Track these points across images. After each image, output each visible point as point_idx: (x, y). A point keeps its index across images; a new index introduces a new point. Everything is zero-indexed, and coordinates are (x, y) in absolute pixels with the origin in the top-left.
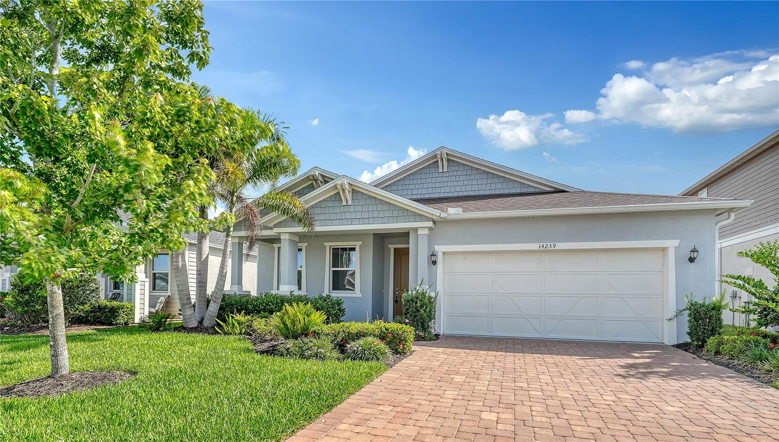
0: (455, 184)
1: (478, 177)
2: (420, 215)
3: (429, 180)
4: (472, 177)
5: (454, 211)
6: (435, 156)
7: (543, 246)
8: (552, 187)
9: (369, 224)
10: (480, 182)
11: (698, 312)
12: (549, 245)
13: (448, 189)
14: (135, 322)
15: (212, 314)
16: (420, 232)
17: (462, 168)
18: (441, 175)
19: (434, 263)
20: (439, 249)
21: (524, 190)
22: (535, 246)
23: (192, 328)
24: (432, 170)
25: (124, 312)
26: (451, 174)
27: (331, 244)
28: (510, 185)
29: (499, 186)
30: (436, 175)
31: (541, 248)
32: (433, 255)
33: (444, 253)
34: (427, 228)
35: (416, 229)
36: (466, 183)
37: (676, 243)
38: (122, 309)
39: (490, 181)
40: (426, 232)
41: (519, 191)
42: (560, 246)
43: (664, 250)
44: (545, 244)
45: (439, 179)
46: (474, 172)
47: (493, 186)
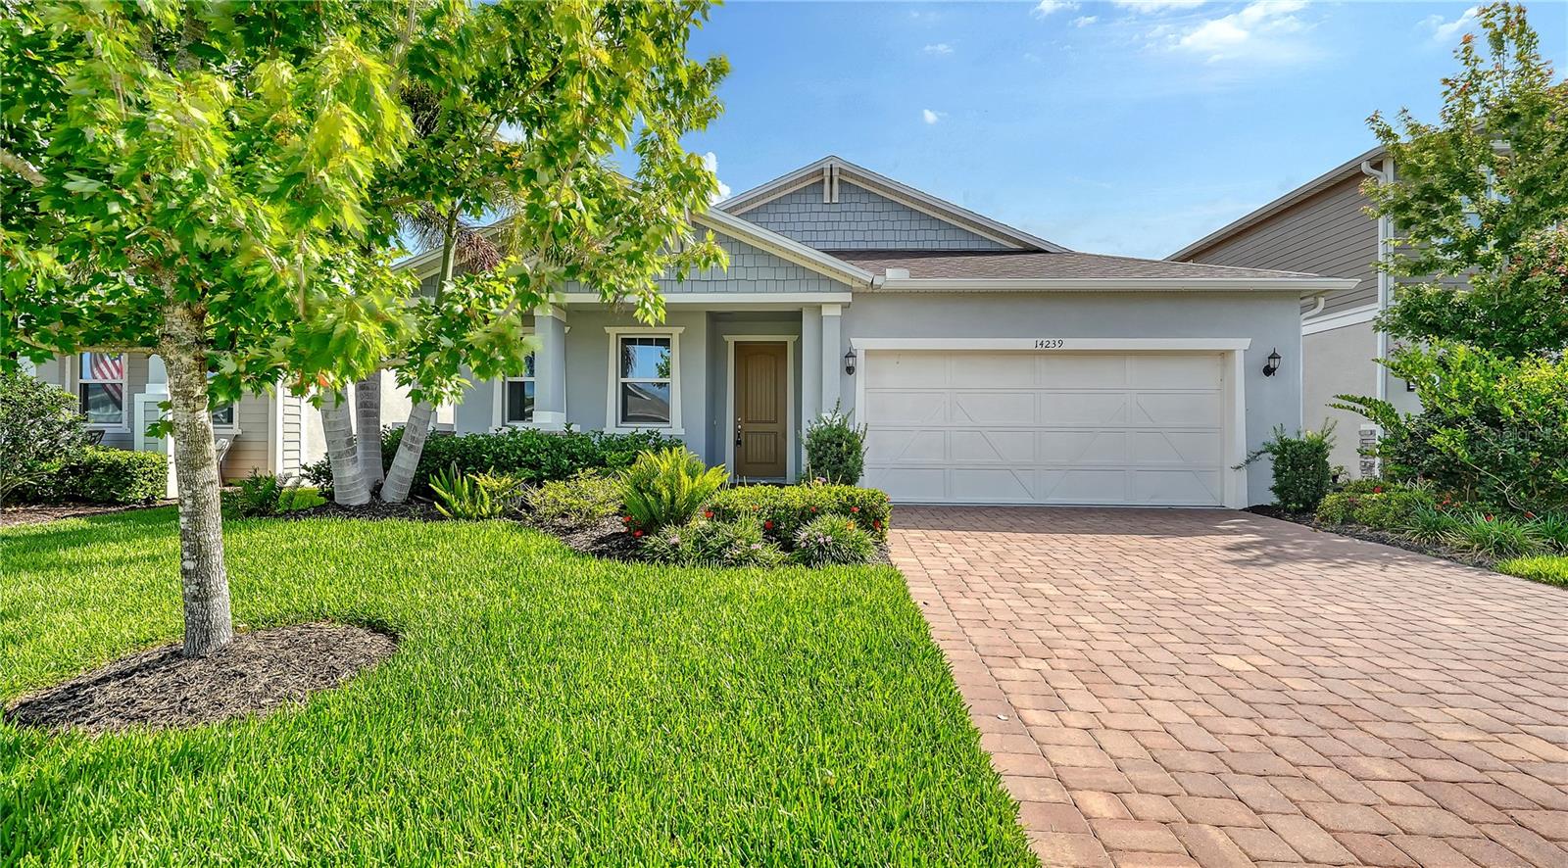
0: (853, 226)
1: (893, 216)
2: (830, 280)
3: (805, 217)
4: (884, 216)
5: (895, 276)
6: (821, 172)
7: (1042, 344)
8: (1020, 242)
9: (727, 292)
10: (897, 225)
11: (1297, 456)
12: (1052, 342)
13: (839, 236)
14: (168, 497)
15: (403, 474)
16: (826, 312)
17: (865, 199)
18: (826, 208)
19: (850, 370)
20: (860, 344)
21: (974, 246)
22: (1028, 344)
23: (360, 507)
24: (811, 198)
25: (144, 474)
26: (845, 207)
27: (621, 330)
28: (950, 234)
29: (931, 235)
30: (817, 208)
31: (1039, 347)
32: (850, 355)
33: (867, 352)
34: (840, 306)
35: (818, 307)
36: (873, 226)
37: (1245, 343)
38: (141, 466)
39: (915, 225)
40: (837, 311)
41: (964, 246)
42: (1070, 344)
43: (1224, 354)
44: (1045, 340)
45: (823, 217)
46: (887, 207)
47: (921, 236)
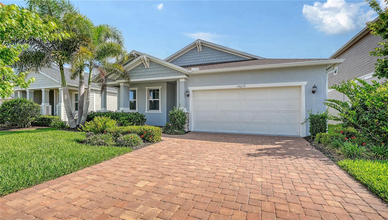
0: (206, 57)
1: (216, 53)
2: (180, 72)
3: (193, 56)
4: (213, 54)
5: (195, 70)
6: (195, 44)
7: (239, 87)
8: (251, 57)
9: (157, 77)
10: (217, 56)
11: (314, 120)
12: (242, 86)
13: (202, 60)
15: (83, 121)
16: (181, 80)
17: (208, 49)
18: (199, 53)
19: (188, 96)
20: (191, 89)
21: (238, 59)
22: (235, 86)
23: (72, 128)
24: (195, 51)
26: (203, 52)
27: (148, 88)
28: (231, 57)
29: (226, 57)
30: (196, 53)
31: (238, 87)
32: (187, 92)
33: (193, 91)
35: (179, 79)
36: (211, 56)
37: (305, 83)
39: (222, 55)
40: (184, 80)
41: (235, 60)
42: (248, 86)
43: (300, 87)
45: (198, 55)
46: (214, 51)
47: (223, 58)
